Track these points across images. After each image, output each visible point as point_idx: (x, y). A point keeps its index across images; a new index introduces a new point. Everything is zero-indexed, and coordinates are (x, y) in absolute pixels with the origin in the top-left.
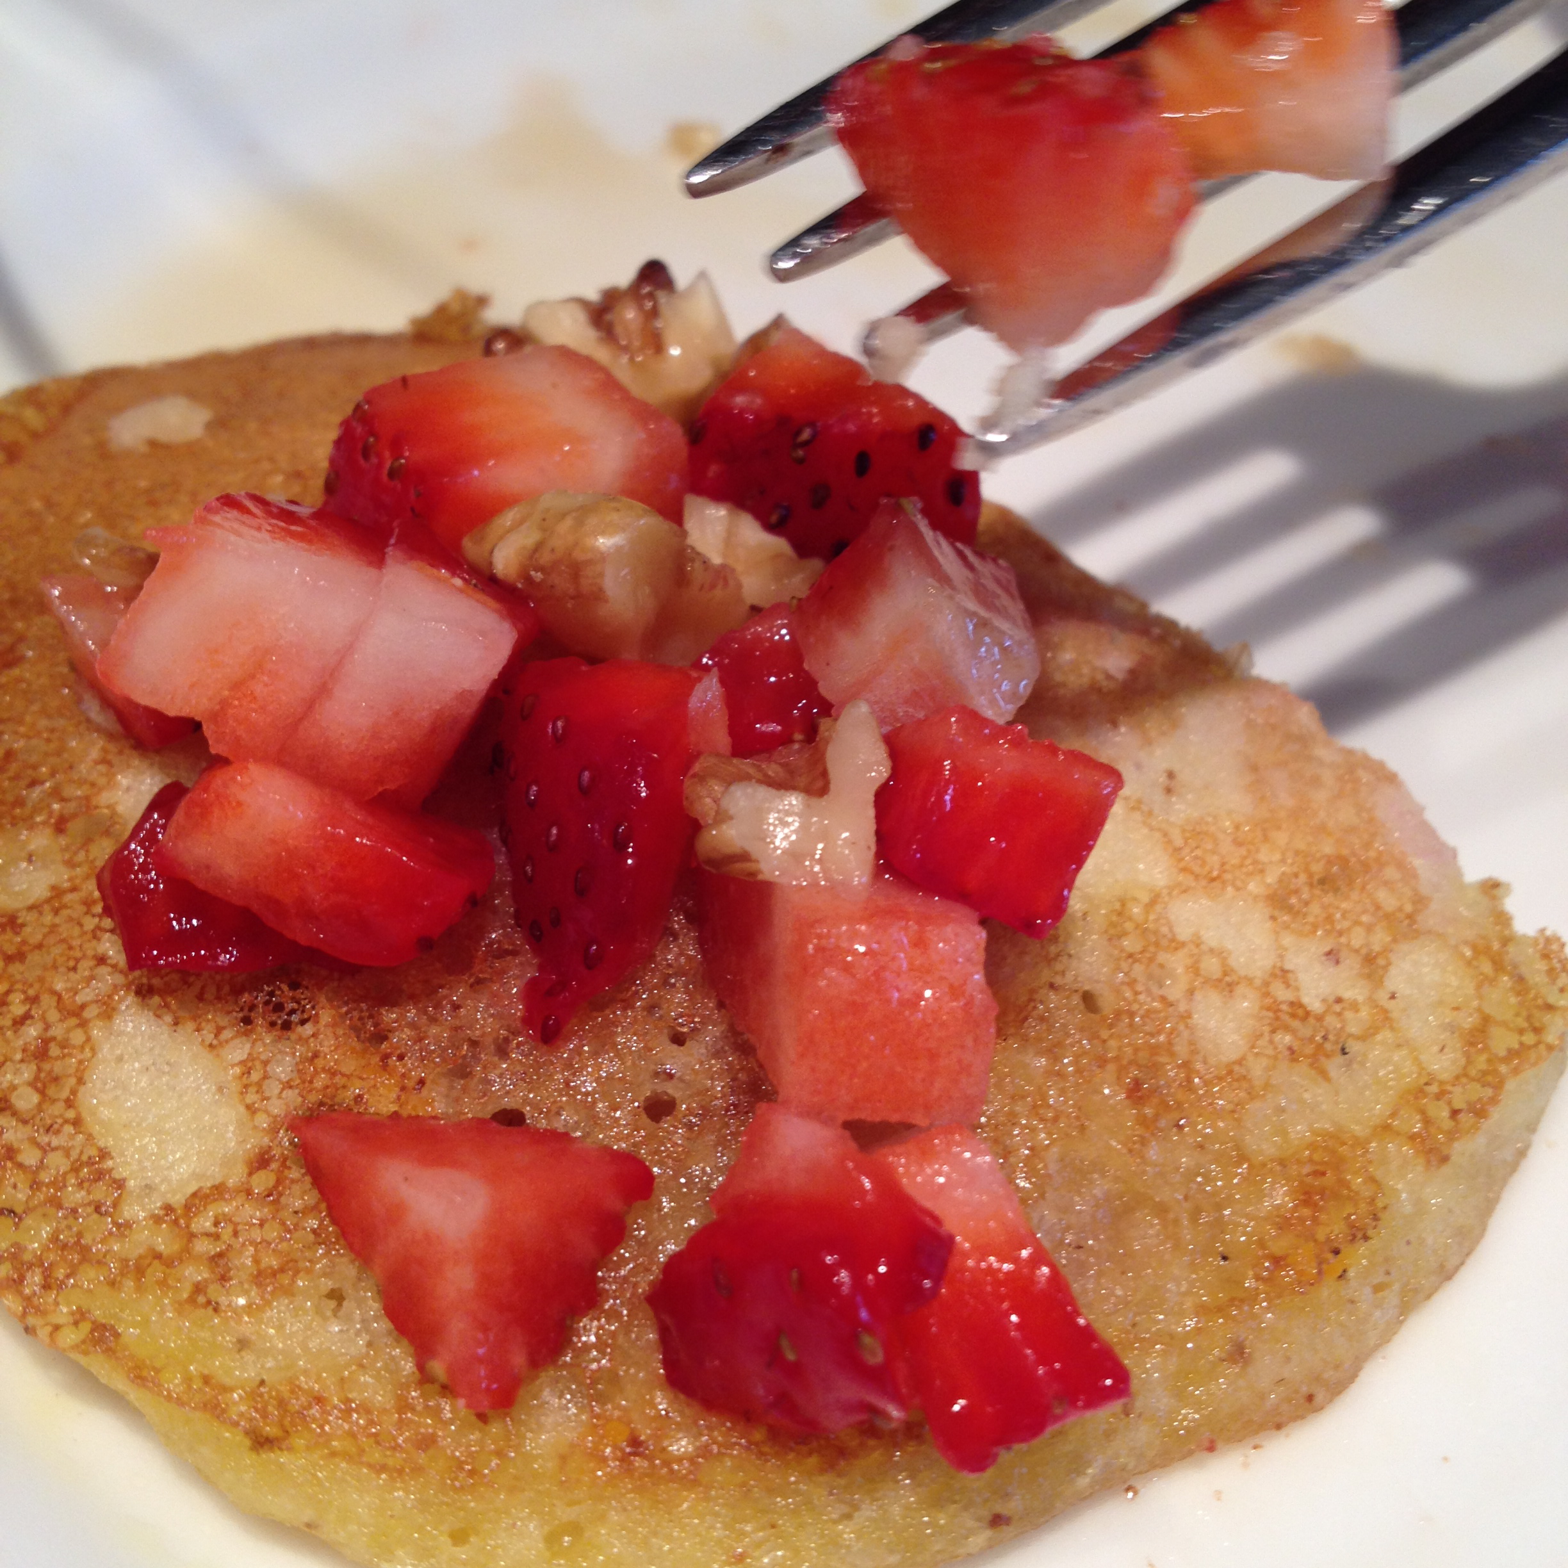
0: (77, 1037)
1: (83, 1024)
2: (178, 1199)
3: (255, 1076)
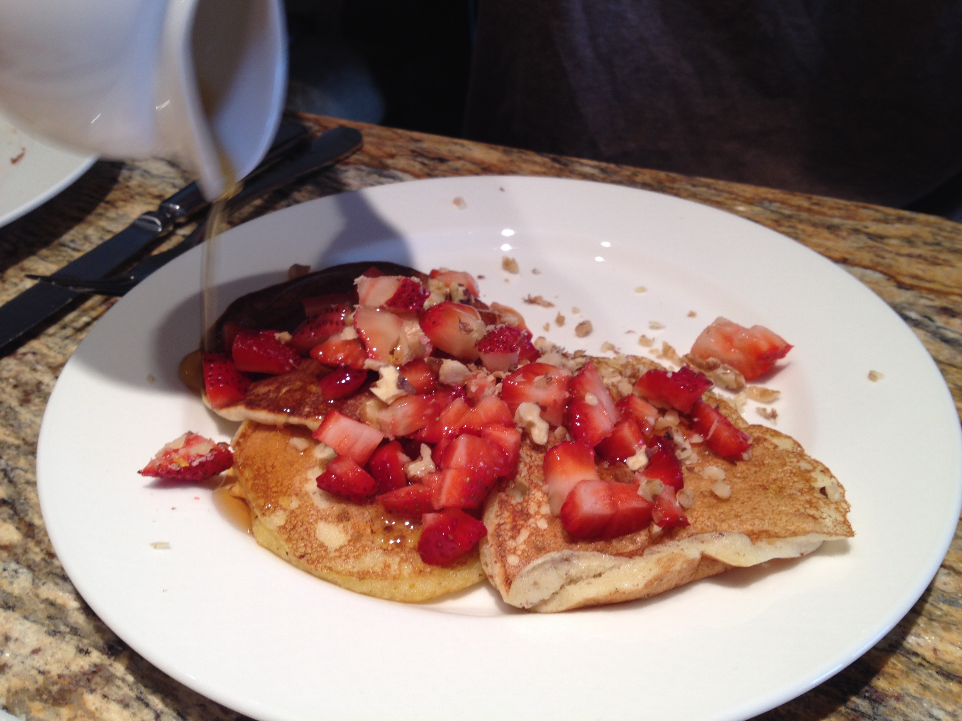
0: (312, 527)
1: (313, 525)
2: (338, 547)
3: (346, 528)
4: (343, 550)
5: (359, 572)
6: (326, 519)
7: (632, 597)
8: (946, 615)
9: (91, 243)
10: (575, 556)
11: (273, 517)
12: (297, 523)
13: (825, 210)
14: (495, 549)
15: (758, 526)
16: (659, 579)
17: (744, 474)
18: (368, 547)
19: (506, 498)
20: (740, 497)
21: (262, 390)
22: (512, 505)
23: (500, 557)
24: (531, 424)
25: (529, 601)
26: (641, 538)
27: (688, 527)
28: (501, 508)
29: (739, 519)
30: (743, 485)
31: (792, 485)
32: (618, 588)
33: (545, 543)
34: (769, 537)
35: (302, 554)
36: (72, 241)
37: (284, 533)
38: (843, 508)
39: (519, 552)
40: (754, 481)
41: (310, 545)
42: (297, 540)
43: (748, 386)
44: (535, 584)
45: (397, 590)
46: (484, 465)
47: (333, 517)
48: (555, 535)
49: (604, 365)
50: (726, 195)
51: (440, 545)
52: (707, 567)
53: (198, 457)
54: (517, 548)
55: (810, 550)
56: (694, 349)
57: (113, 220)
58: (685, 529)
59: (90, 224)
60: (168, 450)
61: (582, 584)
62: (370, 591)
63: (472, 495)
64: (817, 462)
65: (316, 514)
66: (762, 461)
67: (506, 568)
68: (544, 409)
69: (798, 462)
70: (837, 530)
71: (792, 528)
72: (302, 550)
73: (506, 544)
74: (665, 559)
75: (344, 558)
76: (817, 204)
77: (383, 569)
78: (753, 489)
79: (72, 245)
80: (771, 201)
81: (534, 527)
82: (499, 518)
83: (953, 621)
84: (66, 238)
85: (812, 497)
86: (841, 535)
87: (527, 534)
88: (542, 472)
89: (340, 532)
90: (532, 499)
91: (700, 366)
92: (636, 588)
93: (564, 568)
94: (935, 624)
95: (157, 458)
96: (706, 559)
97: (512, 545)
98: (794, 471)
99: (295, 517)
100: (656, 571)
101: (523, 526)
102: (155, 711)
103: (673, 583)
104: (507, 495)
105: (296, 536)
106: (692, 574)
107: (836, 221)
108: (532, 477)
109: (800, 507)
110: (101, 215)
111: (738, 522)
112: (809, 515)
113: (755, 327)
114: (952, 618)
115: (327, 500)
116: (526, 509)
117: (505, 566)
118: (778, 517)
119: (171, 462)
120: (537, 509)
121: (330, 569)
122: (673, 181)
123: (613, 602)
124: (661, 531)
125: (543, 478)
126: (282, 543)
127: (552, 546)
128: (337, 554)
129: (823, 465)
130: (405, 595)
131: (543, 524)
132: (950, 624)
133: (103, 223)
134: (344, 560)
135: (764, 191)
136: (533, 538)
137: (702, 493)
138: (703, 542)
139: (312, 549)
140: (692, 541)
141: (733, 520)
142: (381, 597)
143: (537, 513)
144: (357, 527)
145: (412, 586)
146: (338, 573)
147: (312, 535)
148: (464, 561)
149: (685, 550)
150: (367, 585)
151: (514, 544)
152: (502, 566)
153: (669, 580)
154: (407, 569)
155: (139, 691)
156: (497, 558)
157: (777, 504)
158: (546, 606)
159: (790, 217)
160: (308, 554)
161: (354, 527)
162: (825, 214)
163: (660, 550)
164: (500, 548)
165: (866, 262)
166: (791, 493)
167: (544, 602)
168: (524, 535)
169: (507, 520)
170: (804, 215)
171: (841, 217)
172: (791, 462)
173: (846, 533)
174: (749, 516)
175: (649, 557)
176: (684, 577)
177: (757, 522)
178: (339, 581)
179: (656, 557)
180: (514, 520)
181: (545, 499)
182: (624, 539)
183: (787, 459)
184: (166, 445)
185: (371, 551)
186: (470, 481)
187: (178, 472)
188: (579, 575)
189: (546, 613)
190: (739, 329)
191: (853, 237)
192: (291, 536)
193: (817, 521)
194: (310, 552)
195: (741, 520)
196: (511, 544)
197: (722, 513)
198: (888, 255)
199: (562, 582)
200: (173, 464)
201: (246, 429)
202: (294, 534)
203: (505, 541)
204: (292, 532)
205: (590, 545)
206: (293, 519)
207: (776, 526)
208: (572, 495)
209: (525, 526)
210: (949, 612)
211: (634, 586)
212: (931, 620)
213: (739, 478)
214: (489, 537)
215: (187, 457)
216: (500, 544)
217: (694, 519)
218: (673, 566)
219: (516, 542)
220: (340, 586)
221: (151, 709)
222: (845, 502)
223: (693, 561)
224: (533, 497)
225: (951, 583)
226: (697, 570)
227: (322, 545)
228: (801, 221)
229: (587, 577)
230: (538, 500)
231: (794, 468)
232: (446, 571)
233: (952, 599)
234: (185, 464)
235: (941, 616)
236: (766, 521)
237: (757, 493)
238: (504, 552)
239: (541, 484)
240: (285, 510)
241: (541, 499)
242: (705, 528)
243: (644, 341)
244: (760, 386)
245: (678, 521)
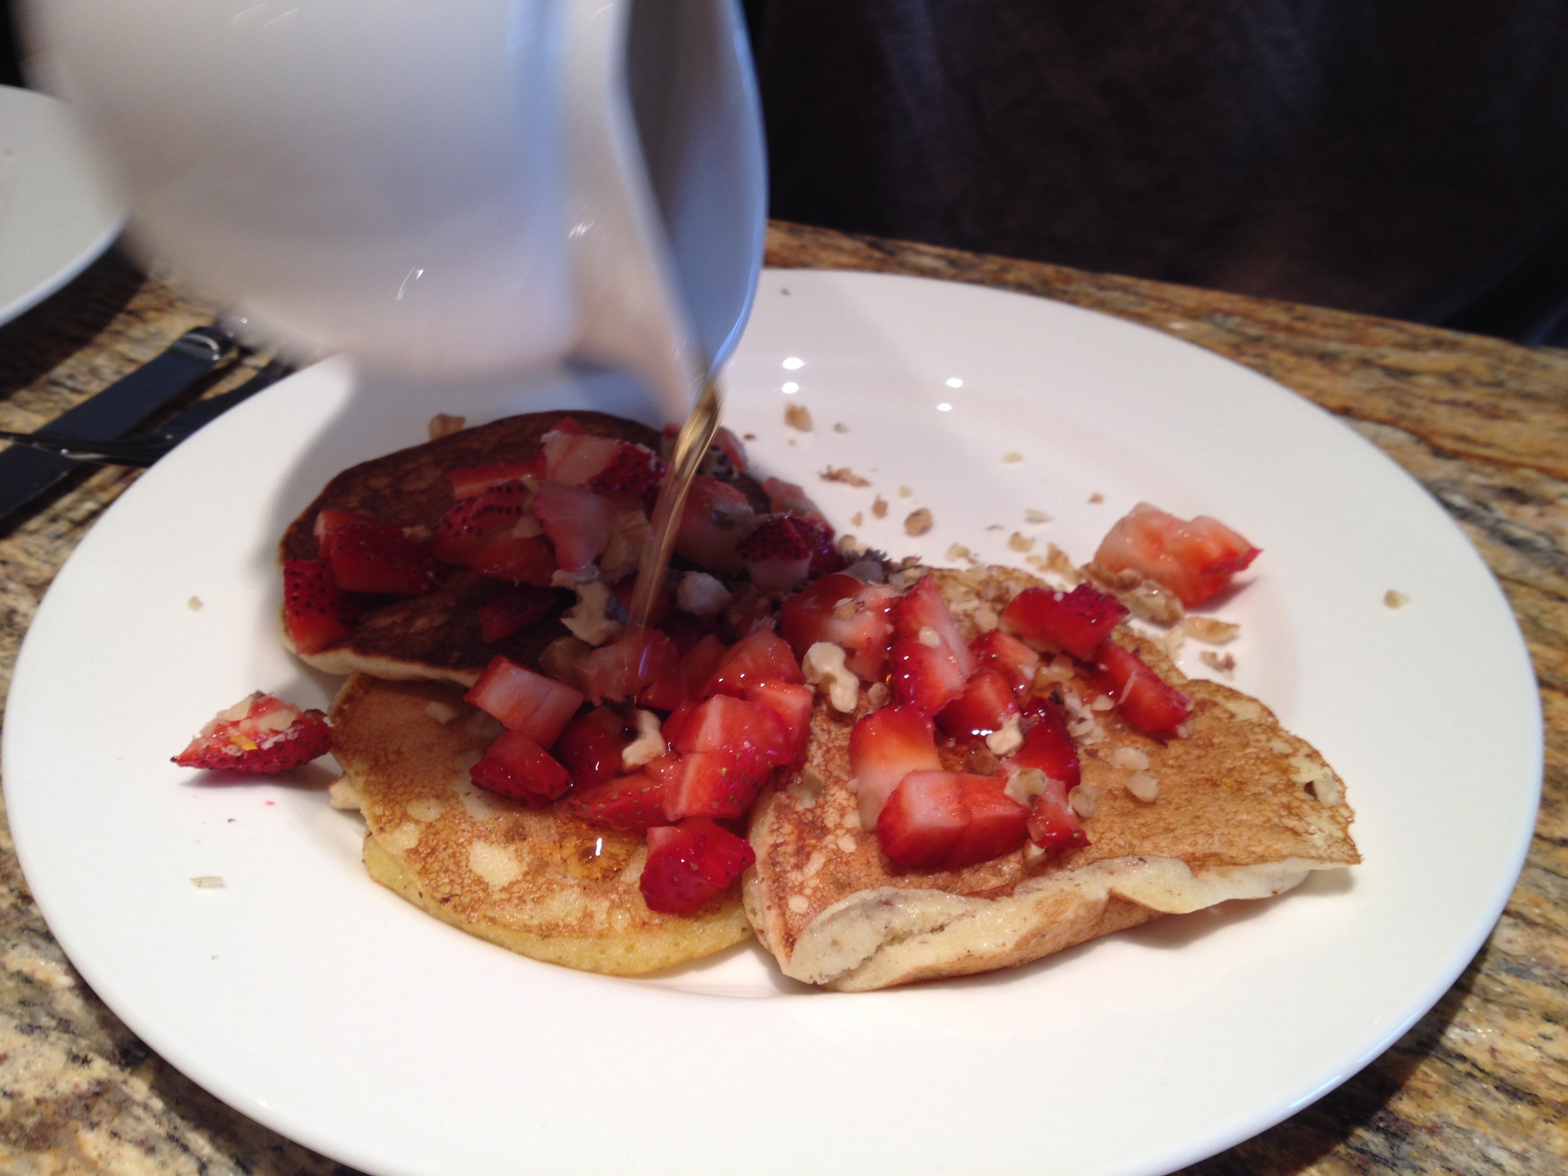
4: (515, 889)
5: (540, 926)
6: (486, 838)
7: (994, 965)
8: (1511, 993)
9: (101, 379)
10: (901, 897)
11: (397, 834)
12: (437, 844)
13: (1314, 328)
14: (769, 886)
15: (1203, 845)
16: (1039, 934)
17: (1180, 761)
18: (557, 883)
19: (787, 801)
20: (1173, 799)
21: (382, 622)
22: (797, 813)
23: (777, 900)
24: (829, 679)
25: (825, 972)
26: (1010, 866)
27: (1088, 847)
28: (778, 818)
29: (1171, 835)
30: (1178, 779)
31: (1259, 779)
32: (972, 949)
33: (852, 875)
34: (1220, 865)
35: (446, 896)
36: (71, 377)
37: (415, 861)
38: (1343, 817)
39: (808, 891)
40: (1196, 772)
41: (460, 881)
42: (437, 873)
43: (1188, 616)
44: (835, 943)
45: (604, 956)
46: (751, 747)
47: (499, 834)
48: (869, 862)
49: (952, 582)
50: (1153, 304)
51: (676, 880)
52: (1120, 914)
53: (272, 734)
54: (805, 884)
55: (1288, 885)
56: (1100, 555)
57: (138, 341)
58: (1082, 851)
59: (101, 348)
60: (222, 723)
61: (912, 943)
62: (560, 958)
63: (731, 797)
64: (1300, 741)
65: (470, 829)
66: (1210, 740)
67: (787, 917)
68: (850, 653)
69: (1269, 740)
70: (1332, 853)
71: (1259, 850)
72: (446, 889)
73: (787, 878)
74: (1050, 901)
75: (516, 901)
76: (1302, 318)
77: (581, 921)
78: (1194, 785)
79: (70, 383)
80: (1228, 314)
81: (833, 850)
82: (775, 833)
83: (1521, 1002)
84: (60, 371)
85: (1291, 798)
86: (1339, 860)
87: (823, 860)
88: (847, 757)
89: (509, 859)
90: (829, 804)
91: (1108, 583)
92: (1001, 949)
93: (883, 916)
94: (1493, 1007)
95: (204, 737)
96: (1116, 901)
97: (796, 879)
98: (1262, 755)
99: (435, 834)
100: (1034, 921)
101: (814, 847)
102: (199, 1159)
103: (1063, 941)
104: (788, 797)
105: (436, 866)
106: (1093, 926)
107: (1333, 346)
108: (831, 767)
109: (1271, 815)
110: (119, 333)
111: (1169, 840)
112: (1287, 829)
113: (1199, 519)
114: (1521, 998)
115: (489, 806)
116: (820, 819)
117: (784, 914)
118: (1234, 832)
119: (228, 742)
120: (838, 820)
121: (493, 920)
122: (1068, 280)
123: (964, 973)
124: (1043, 854)
125: (848, 767)
126: (413, 877)
127: (862, 880)
128: (505, 896)
129: (1310, 747)
130: (618, 964)
131: (848, 845)
132: (1516, 1007)
133: (123, 347)
134: (517, 905)
135: (1214, 298)
136: (832, 867)
137: (1110, 791)
138: (1111, 873)
139: (463, 887)
140: (1094, 871)
141: (1162, 837)
142: (576, 968)
143: (839, 826)
144: (539, 851)
145: (630, 949)
146: (506, 926)
147: (463, 863)
148: (717, 906)
149: (1083, 887)
150: (552, 949)
151: (800, 878)
152: (779, 915)
153: (1056, 936)
154: (621, 919)
155: (172, 1126)
156: (772, 901)
157: (1234, 810)
158: (853, 980)
159: (1257, 340)
160: (456, 895)
161: (532, 850)
162: (1313, 335)
163: (1040, 886)
164: (776, 884)
165: (1381, 414)
166: (1257, 792)
167: (849, 974)
168: (817, 862)
169: (787, 838)
170: (1281, 337)
171: (1341, 340)
172: (1258, 741)
173: (1347, 858)
174: (1188, 830)
175: (1022, 898)
176: (1081, 930)
177: (1201, 839)
178: (508, 942)
179: (1036, 896)
180: (800, 838)
181: (853, 803)
182: (982, 869)
183: (1251, 736)
184: (219, 714)
185: (562, 889)
186: (728, 773)
187: (239, 759)
188: (906, 929)
189: (853, 992)
190: (1173, 522)
191: (1360, 374)
192: (427, 866)
193: (1299, 838)
194: (458, 892)
195: (1175, 837)
196: (795, 877)
197: (1143, 825)
198: (1418, 403)
199: (880, 940)
200: (230, 747)
201: (353, 688)
202: (432, 863)
203: (786, 872)
204: (429, 860)
205: (925, 879)
206: (432, 837)
207: (1232, 845)
208: (896, 795)
209: (818, 848)
210: (1515, 987)
211: (998, 946)
212: (1487, 1001)
213: (1172, 767)
214: (758, 866)
215: (254, 735)
216: (778, 876)
217: (1098, 835)
218: (1063, 912)
219: (803, 875)
220: (509, 949)
221: (192, 1155)
222: (1346, 806)
223: (1095, 904)
224: (832, 799)
225: (1519, 939)
226: (1102, 920)
227: (479, 881)
228: (1275, 347)
229: (921, 932)
230: (840, 804)
231: (1262, 750)
232: (687, 922)
233: (1521, 967)
234: (250, 746)
235: (1502, 995)
236: (1216, 838)
237: (1201, 792)
238: (783, 891)
239: (845, 777)
240: (417, 822)
241: (845, 803)
242: (1116, 849)
243: (1018, 542)
244: (1208, 616)
245: (1071, 838)
